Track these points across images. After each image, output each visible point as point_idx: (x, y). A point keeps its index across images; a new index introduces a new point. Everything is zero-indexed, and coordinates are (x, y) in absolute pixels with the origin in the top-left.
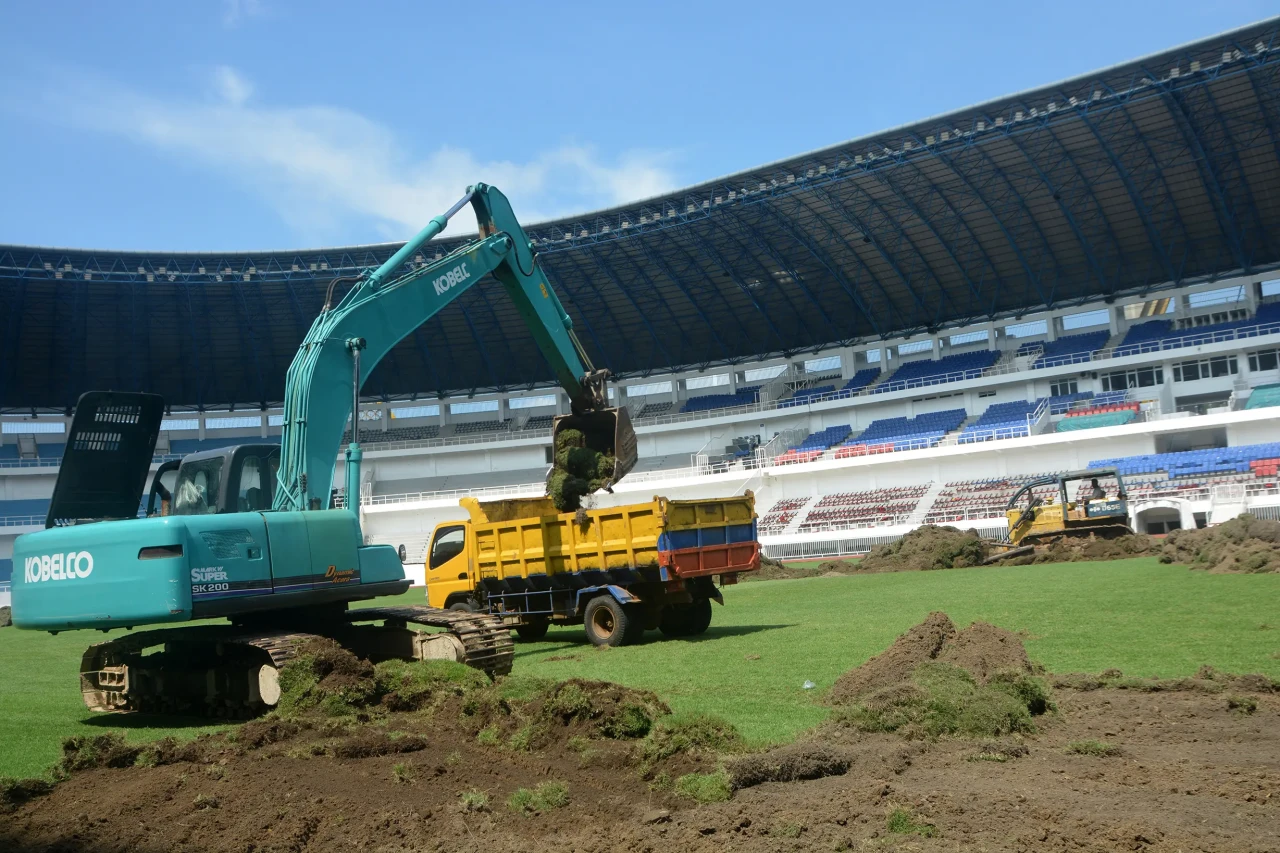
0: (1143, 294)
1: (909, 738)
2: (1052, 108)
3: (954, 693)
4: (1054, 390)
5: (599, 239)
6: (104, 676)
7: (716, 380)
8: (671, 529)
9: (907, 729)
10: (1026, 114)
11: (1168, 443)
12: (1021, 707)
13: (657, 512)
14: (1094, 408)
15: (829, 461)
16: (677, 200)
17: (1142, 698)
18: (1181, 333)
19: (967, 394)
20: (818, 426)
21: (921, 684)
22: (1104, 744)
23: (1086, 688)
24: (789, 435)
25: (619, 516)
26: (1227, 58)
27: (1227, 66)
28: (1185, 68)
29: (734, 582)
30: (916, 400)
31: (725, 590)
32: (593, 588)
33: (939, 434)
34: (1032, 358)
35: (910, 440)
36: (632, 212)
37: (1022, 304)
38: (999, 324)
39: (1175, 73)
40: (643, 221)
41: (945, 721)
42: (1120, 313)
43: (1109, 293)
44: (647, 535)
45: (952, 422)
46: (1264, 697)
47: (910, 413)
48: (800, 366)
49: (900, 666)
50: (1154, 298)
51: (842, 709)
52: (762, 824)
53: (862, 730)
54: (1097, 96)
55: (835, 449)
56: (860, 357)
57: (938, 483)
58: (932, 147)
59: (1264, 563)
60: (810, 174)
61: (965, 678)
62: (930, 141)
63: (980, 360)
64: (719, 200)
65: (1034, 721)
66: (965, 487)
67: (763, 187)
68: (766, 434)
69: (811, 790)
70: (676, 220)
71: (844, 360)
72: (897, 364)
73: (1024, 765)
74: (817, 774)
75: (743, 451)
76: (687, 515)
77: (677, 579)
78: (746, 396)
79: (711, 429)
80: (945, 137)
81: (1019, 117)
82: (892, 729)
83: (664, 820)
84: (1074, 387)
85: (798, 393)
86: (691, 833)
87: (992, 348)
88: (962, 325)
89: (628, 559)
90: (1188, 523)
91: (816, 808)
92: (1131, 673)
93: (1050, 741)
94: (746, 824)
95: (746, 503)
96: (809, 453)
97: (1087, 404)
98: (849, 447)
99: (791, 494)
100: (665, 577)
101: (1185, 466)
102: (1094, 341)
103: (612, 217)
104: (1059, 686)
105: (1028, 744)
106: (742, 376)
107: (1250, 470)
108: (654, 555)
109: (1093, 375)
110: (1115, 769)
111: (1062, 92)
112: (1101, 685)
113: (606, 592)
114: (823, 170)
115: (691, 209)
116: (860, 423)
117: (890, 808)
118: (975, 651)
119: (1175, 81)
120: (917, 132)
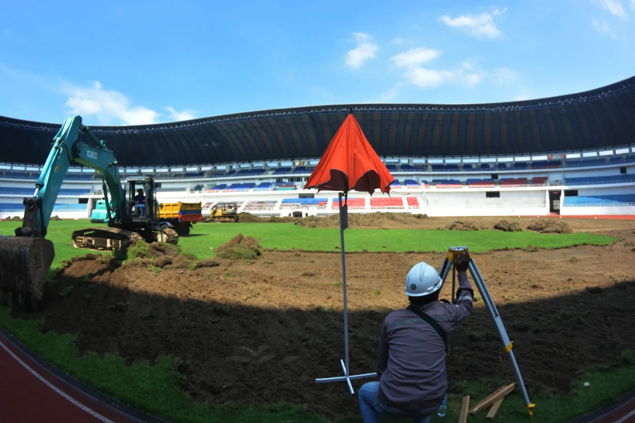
0: (300, 160)
1: (232, 259)
2: (284, 113)
3: (242, 251)
4: (277, 180)
5: (170, 129)
6: (78, 239)
7: (194, 169)
8: (182, 209)
9: (231, 258)
10: (278, 114)
11: (302, 196)
12: (255, 254)
13: (179, 205)
14: (286, 186)
15: (220, 192)
16: (190, 122)
17: (280, 253)
18: (307, 170)
19: (256, 179)
20: (219, 184)
21: (236, 249)
22: (270, 261)
23: (270, 251)
24: (211, 185)
25: (170, 205)
26: (323, 110)
27: (323, 112)
28: (314, 111)
29: (195, 223)
30: (244, 179)
31: (194, 225)
32: (162, 223)
33: (249, 189)
34: (273, 172)
35: (241, 189)
36: (179, 123)
37: (272, 159)
38: (266, 162)
39: (312, 111)
40: (181, 126)
41: (239, 256)
42: (294, 163)
43: (292, 158)
44: (176, 211)
45: (252, 186)
46: (303, 253)
47: (242, 182)
48: (216, 168)
49: (231, 244)
50: (302, 161)
51: (219, 253)
52: (202, 274)
53: (223, 258)
54: (295, 113)
55: (222, 190)
56: (231, 167)
57: (247, 201)
58: (256, 118)
59: (314, 226)
60: (225, 120)
61: (245, 248)
62: (255, 116)
63: (260, 171)
64: (201, 123)
65: (258, 257)
66: (253, 202)
67: (212, 121)
68: (205, 185)
69: (211, 269)
70: (190, 127)
71: (227, 168)
72: (240, 170)
73: (255, 265)
74: (212, 266)
75: (199, 188)
76: (186, 206)
77: (182, 222)
78: (201, 174)
79: (192, 182)
80: (259, 116)
81: (276, 114)
82: (228, 258)
83: (182, 273)
84: (282, 180)
85: (215, 175)
86: (188, 276)
87: (263, 168)
88: (257, 162)
89: (171, 216)
90: (304, 216)
91: (212, 272)
92: (279, 248)
93: (260, 261)
94: (199, 274)
95: (200, 204)
96: (215, 190)
97: (284, 185)
98: (226, 190)
99: (210, 200)
100: (180, 221)
101: (305, 202)
102: (287, 170)
103: (174, 124)
104: (265, 250)
105: (256, 262)
106: (201, 169)
107: (318, 204)
108: (177, 216)
109: (286, 178)
110: (271, 266)
111: (287, 110)
112: (273, 251)
113: (166, 224)
114: (228, 119)
115: (194, 125)
116: (229, 184)
117: (227, 272)
118: (247, 243)
119: (312, 113)
120: (252, 114)
